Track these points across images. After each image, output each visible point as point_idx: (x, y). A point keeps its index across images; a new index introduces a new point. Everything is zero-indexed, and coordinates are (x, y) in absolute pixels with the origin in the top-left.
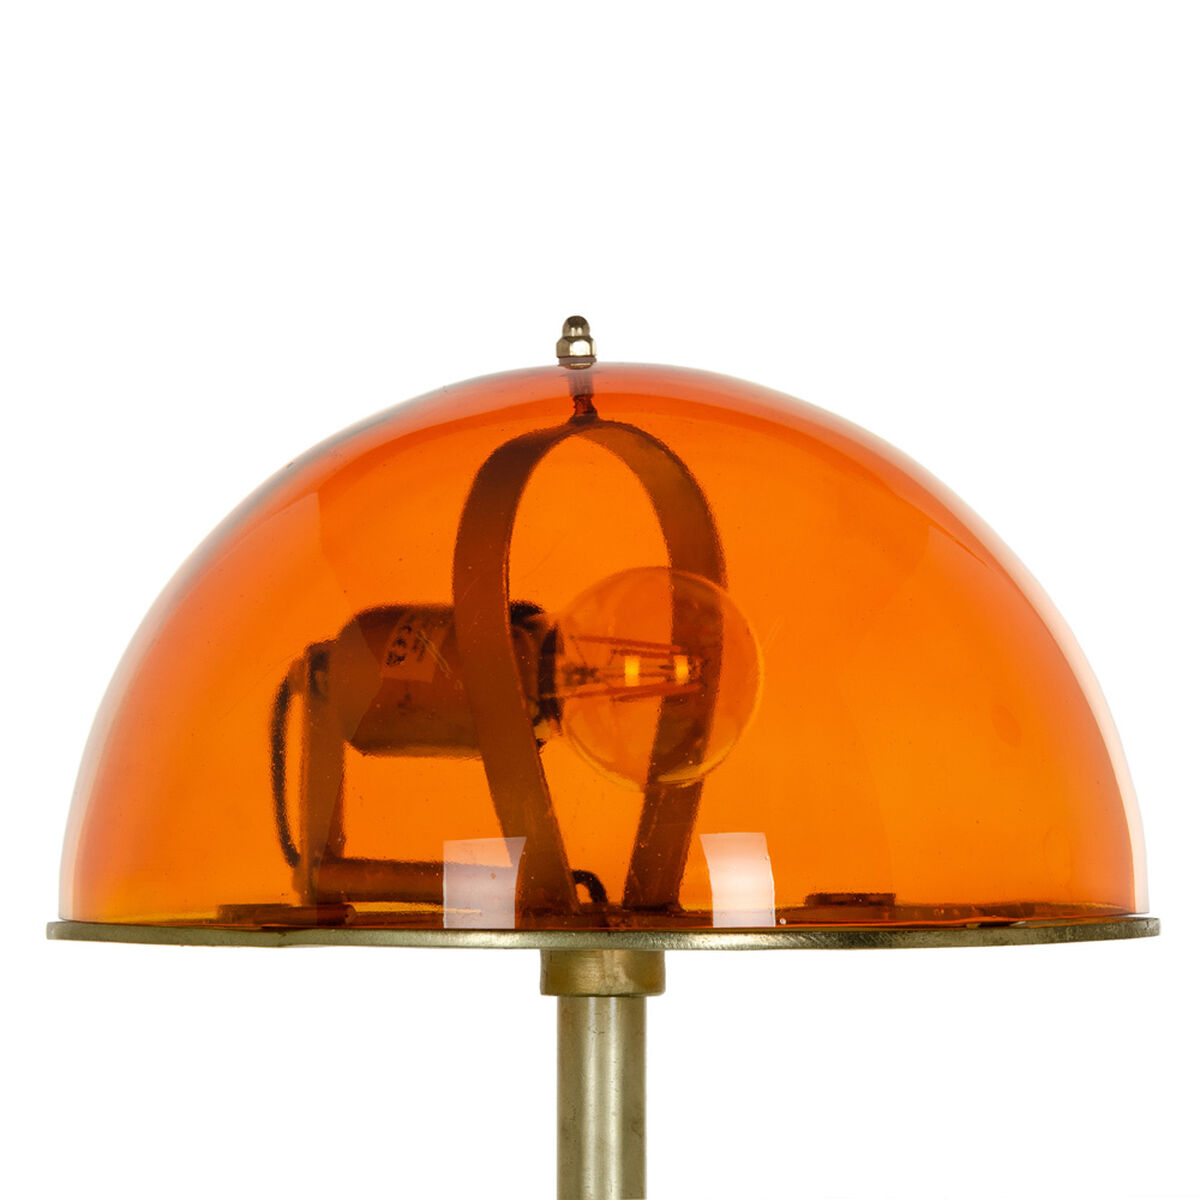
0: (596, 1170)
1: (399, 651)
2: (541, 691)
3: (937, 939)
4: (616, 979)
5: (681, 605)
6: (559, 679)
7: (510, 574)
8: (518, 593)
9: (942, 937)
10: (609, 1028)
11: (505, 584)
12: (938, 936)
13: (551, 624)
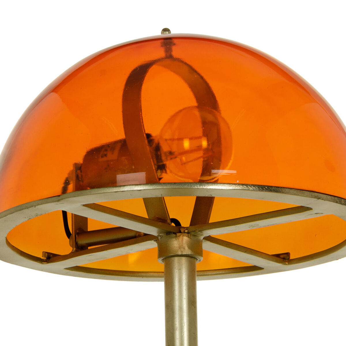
0: (178, 318)
1: (105, 153)
2: (158, 162)
3: (294, 192)
4: (184, 249)
5: (204, 123)
6: (163, 158)
7: (145, 128)
8: (147, 132)
9: (296, 191)
10: (182, 268)
11: (143, 127)
12: (294, 191)
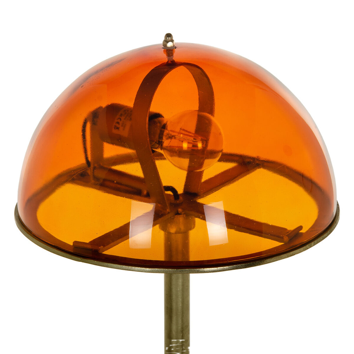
1: (117, 126)
4: (181, 229)
13: (165, 122)
